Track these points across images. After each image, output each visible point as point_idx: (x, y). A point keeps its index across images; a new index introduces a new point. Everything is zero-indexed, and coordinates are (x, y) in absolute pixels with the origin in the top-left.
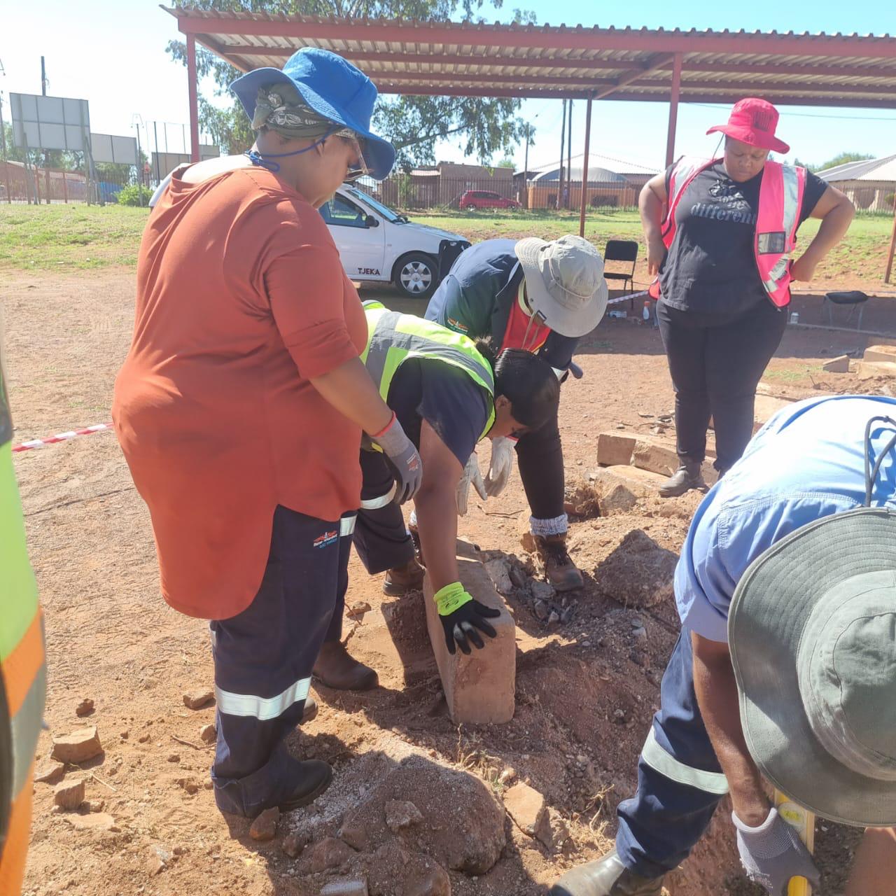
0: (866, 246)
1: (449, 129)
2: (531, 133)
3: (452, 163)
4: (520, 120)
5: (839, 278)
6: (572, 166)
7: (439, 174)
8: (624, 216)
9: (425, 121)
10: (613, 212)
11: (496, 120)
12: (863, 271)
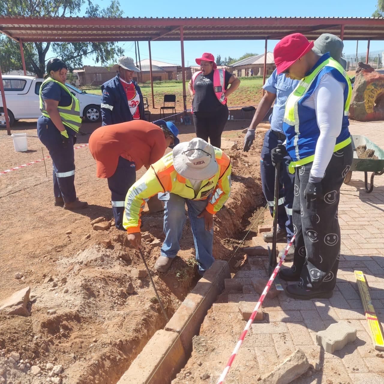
0: (256, 90)
1: (88, 52)
2: (122, 52)
3: (89, 66)
4: (118, 47)
5: (247, 102)
6: (141, 65)
7: (84, 71)
8: (165, 84)
9: (76, 49)
10: (161, 83)
11: (107, 47)
12: (256, 99)
